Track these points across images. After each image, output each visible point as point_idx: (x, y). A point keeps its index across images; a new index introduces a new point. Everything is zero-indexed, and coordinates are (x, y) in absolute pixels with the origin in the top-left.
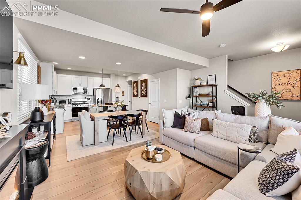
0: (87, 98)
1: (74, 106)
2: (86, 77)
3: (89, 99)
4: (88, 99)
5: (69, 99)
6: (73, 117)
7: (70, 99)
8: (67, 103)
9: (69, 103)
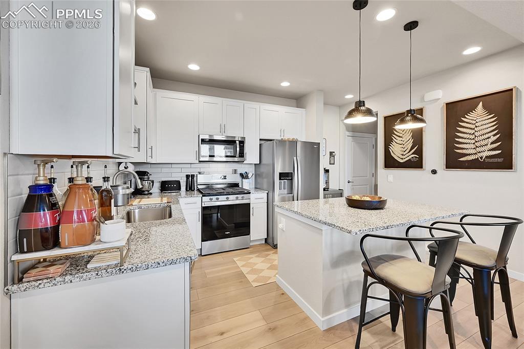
0: (239, 172)
1: (208, 202)
2: (240, 103)
3: (244, 176)
4: (241, 175)
5: (188, 176)
6: (203, 241)
7: (193, 176)
8: (183, 188)
9: (190, 188)
